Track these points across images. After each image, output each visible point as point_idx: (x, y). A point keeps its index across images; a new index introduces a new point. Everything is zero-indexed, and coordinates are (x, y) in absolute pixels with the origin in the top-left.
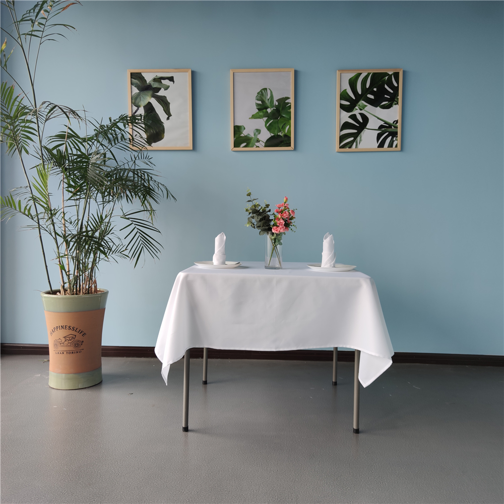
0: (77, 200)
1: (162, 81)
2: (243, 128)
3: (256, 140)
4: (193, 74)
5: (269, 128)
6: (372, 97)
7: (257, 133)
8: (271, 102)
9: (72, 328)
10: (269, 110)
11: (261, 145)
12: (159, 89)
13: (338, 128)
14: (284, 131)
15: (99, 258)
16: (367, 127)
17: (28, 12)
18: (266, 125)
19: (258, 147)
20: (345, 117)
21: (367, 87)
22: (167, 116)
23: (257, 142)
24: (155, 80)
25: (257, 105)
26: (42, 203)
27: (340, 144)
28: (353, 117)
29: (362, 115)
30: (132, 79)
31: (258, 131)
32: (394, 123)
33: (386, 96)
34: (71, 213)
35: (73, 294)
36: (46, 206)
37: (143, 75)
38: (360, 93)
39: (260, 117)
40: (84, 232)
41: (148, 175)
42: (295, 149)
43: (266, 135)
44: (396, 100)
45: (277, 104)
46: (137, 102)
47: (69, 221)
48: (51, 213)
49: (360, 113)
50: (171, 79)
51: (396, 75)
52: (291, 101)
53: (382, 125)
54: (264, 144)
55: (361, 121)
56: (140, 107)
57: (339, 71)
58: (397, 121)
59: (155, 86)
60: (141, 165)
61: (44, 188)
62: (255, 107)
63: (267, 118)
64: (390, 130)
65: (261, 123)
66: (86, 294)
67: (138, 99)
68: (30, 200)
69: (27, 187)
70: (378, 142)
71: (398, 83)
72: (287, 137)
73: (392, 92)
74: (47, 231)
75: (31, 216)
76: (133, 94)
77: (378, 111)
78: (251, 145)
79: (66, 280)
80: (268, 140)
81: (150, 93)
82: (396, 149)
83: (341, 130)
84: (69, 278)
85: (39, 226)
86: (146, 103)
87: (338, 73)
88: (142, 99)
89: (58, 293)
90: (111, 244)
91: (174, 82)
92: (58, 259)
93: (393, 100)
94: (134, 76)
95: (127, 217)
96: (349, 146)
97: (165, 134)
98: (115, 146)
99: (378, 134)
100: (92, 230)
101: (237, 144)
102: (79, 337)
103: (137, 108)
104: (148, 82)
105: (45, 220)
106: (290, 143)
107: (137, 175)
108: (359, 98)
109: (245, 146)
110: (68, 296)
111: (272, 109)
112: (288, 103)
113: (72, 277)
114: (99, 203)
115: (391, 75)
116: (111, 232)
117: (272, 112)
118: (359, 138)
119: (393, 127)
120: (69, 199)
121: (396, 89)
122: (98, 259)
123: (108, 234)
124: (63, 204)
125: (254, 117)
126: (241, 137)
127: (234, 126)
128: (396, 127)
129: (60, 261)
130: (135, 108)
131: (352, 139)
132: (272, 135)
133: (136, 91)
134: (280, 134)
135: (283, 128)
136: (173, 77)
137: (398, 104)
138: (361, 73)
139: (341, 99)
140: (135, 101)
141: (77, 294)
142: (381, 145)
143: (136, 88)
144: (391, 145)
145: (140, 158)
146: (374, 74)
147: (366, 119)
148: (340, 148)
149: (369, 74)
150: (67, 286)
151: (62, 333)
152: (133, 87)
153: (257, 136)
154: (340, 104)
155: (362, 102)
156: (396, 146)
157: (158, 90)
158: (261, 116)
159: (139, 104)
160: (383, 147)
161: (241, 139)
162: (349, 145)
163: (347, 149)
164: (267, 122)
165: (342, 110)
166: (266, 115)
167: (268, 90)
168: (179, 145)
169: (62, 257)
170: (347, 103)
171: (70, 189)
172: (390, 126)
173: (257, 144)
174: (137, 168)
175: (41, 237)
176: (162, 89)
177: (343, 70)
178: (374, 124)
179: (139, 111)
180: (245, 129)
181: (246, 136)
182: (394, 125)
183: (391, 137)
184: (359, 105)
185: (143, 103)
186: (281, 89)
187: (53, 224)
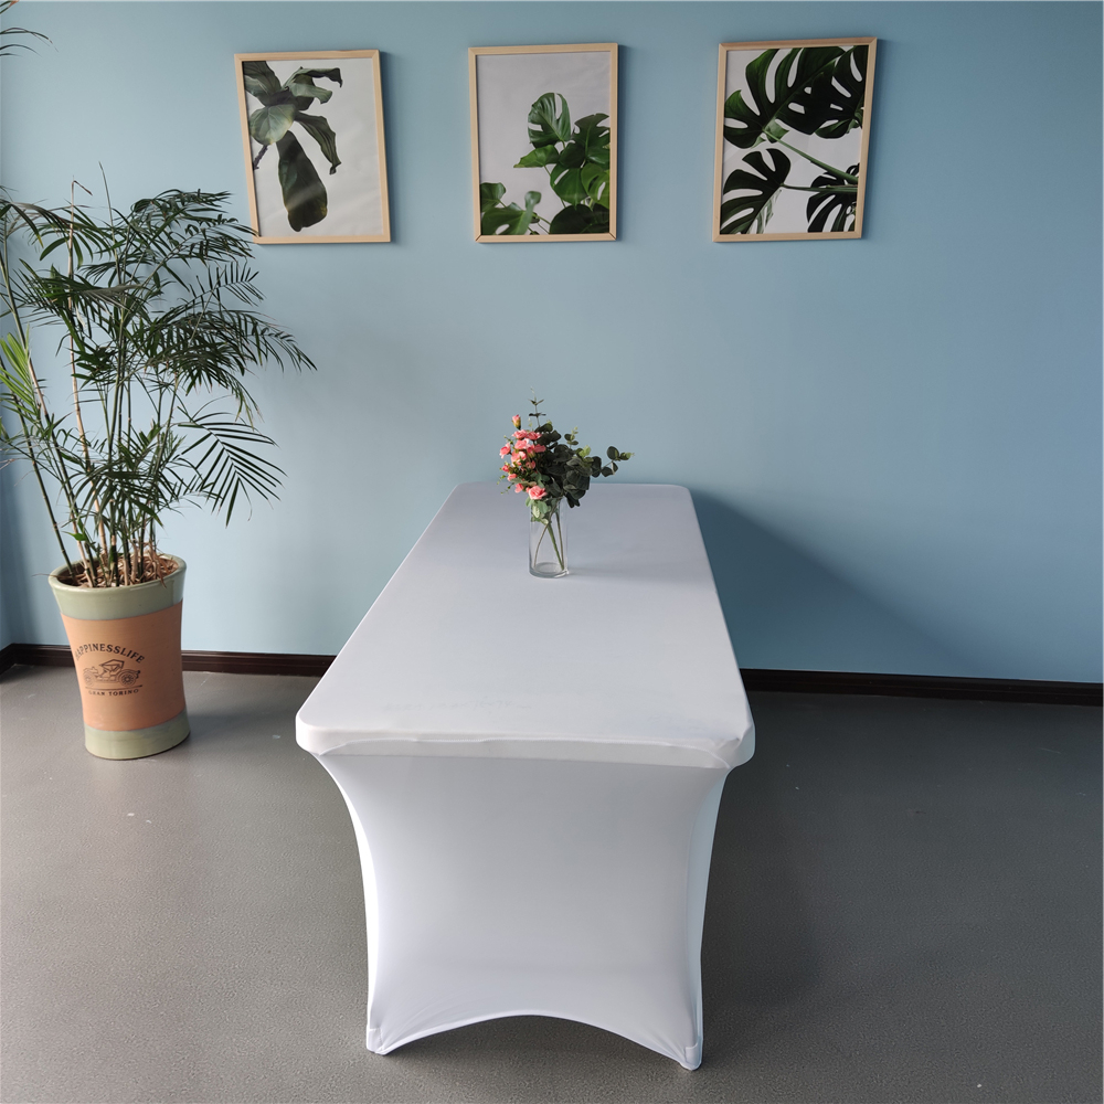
1: (314, 79)
2: (500, 189)
3: (530, 218)
5: (560, 190)
6: (800, 109)
7: (532, 202)
8: (563, 126)
10: (560, 147)
11: (543, 227)
12: (310, 100)
13: (718, 188)
14: (595, 199)
16: (786, 183)
18: (552, 183)
19: (536, 233)
20: (736, 158)
22: (331, 165)
23: (533, 222)
24: (298, 78)
25: (533, 133)
27: (721, 223)
28: (755, 159)
29: (775, 153)
30: (249, 79)
31: (536, 196)
32: (848, 171)
33: (833, 106)
37: (272, 65)
38: (772, 99)
39: (539, 164)
42: (619, 237)
43: (551, 206)
44: (856, 115)
45: (577, 131)
46: (262, 131)
49: (770, 151)
50: (335, 75)
51: (861, 53)
52: (611, 123)
53: (820, 177)
54: (548, 227)
55: (773, 169)
56: (269, 143)
57: (723, 44)
58: (856, 168)
59: (299, 94)
62: (528, 139)
63: (554, 166)
64: (839, 188)
65: (541, 178)
67: (264, 124)
70: (809, 219)
71: (864, 75)
72: (602, 210)
73: (848, 95)
76: (251, 112)
77: (814, 144)
78: (518, 229)
80: (558, 217)
82: (852, 235)
83: (726, 190)
86: (282, 133)
87: (722, 50)
88: (272, 123)
91: (340, 82)
93: (849, 116)
94: (249, 68)
95: (197, 423)
96: (742, 227)
97: (328, 206)
99: (810, 199)
101: (487, 229)
102: (131, 664)
103: (262, 146)
104: (282, 84)
106: (608, 223)
108: (768, 110)
109: (505, 233)
111: (566, 144)
112: (604, 129)
115: (849, 52)
118: (765, 209)
119: (846, 183)
121: (858, 89)
125: (526, 162)
126: (498, 209)
127: (481, 186)
128: (855, 183)
130: (258, 147)
131: (750, 210)
132: (567, 204)
133: (257, 105)
134: (584, 202)
135: (593, 187)
136: (337, 70)
137: (860, 124)
138: (776, 51)
139: (725, 116)
140: (258, 130)
142: (817, 226)
143: (256, 99)
144: (838, 226)
146: (808, 51)
147: (783, 163)
148: (721, 233)
149: (795, 52)
152: (250, 96)
153: (532, 207)
154: (725, 127)
155: (776, 123)
157: (307, 102)
158: (540, 160)
159: (268, 136)
160: (821, 231)
161: (497, 216)
163: (738, 236)
165: (728, 143)
166: (554, 158)
167: (558, 100)
168: (361, 232)
170: (741, 125)
172: (840, 179)
173: (534, 227)
176: (316, 101)
177: (733, 42)
178: (801, 174)
179: (266, 153)
180: (505, 190)
181: (507, 209)
182: (849, 176)
183: (840, 206)
184: (769, 130)
185: (276, 135)
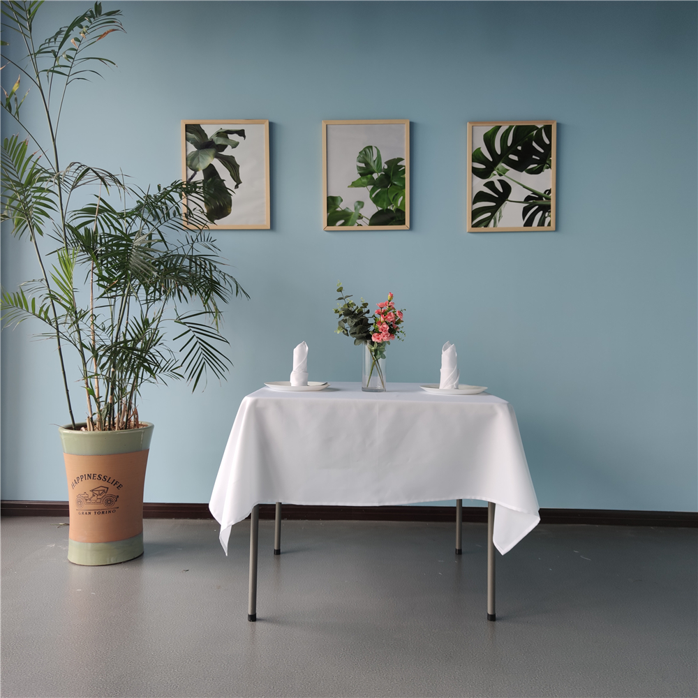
0: (112, 297)
1: (229, 135)
2: (339, 200)
3: (357, 216)
4: (271, 125)
5: (376, 200)
6: (515, 158)
7: (359, 207)
8: (378, 164)
9: (102, 478)
10: (375, 176)
11: (365, 223)
12: (226, 146)
13: (469, 200)
14: (396, 204)
15: (142, 378)
16: (509, 199)
17: (47, 41)
18: (371, 196)
19: (361, 225)
20: (480, 185)
21: (509, 143)
22: (236, 184)
23: (359, 219)
24: (219, 134)
25: (359, 168)
26: (63, 302)
27: (472, 221)
28: (490, 185)
29: (501, 182)
30: (189, 134)
31: (361, 204)
32: (545, 193)
33: (534, 157)
34: (104, 316)
35: (104, 430)
36: (68, 305)
37: (203, 127)
38: (499, 152)
39: (363, 185)
40: (122, 342)
41: (210, 264)
42: (411, 228)
43: (371, 209)
44: (547, 162)
45: (386, 167)
46: (194, 164)
47: (101, 327)
48: (76, 316)
49: (498, 180)
50: (241, 133)
51: (548, 129)
52: (406, 163)
53: (529, 196)
54: (368, 222)
55: (501, 191)
56: (198, 171)
57: (470, 123)
58: (550, 191)
59: (219, 143)
60: (200, 249)
61: (67, 281)
62: (356, 171)
63: (372, 186)
64: (540, 202)
65: (364, 193)
66: (122, 429)
67: (196, 160)
68: (47, 298)
69: (42, 280)
70: (524, 219)
71: (550, 140)
72: (400, 212)
73: (542, 151)
74: (70, 341)
75: (49, 320)
76: (189, 153)
77: (524, 177)
78: (350, 223)
79: (95, 410)
80: (375, 216)
81: (212, 151)
82: (549, 228)
83: (474, 202)
84: (99, 407)
85: (58, 334)
86: (206, 165)
87: (469, 126)
88: (201, 159)
89: (83, 428)
90: (159, 359)
91: (245, 137)
92: (84, 381)
93: (543, 163)
94: (189, 128)
95: (183, 321)
96: (484, 224)
97: (232, 208)
98: (166, 224)
99: (524, 208)
100: (133, 339)
101: (331, 221)
102: (113, 490)
103: (193, 172)
104: (209, 137)
105: (67, 326)
106: (404, 220)
107: (195, 263)
108: (497, 159)
109: (343, 225)
110: (97, 432)
111: (379, 174)
112: (401, 166)
113: (103, 406)
114: (142, 303)
115: (541, 129)
116: (159, 343)
117: (379, 179)
118: (498, 214)
119: (544, 199)
120: (101, 297)
121: (548, 148)
122: (139, 380)
123: (155, 345)
124: (92, 304)
125: (354, 184)
126: (338, 211)
127: (328, 198)
128: (549, 199)
129: (87, 384)
130: (191, 173)
131: (489, 214)
132: (380, 209)
133: (192, 149)
134: (390, 207)
135: (395, 199)
136: (243, 130)
137: (550, 167)
138: (500, 126)
139: (473, 161)
140: (191, 163)
141: (110, 429)
142: (529, 223)
143: (192, 146)
144: (541, 223)
145: (199, 240)
146: (518, 128)
147: (507, 188)
148: (473, 226)
149: (510, 128)
150: (96, 418)
151: (87, 486)
152: (189, 143)
153: (359, 210)
154: (473, 167)
155: (502, 165)
156: (549, 225)
157: (223, 147)
158: (364, 183)
159: (197, 167)
160: (531, 226)
161: (336, 215)
162: (486, 223)
163: (482, 229)
164: (372, 191)
165: (475, 176)
166: (372, 182)
167: (374, 148)
168: (252, 223)
169: (91, 377)
170: (482, 166)
171: (101, 283)
172: (540, 197)
173: (359, 221)
174: (195, 253)
175: (60, 349)
176: (229, 147)
177: (476, 122)
178: (518, 194)
179: (196, 175)
180: (342, 200)
181: (343, 211)
182: (546, 195)
183: (541, 212)
184: (498, 169)
185: (203, 165)
186: (392, 147)
187: (79, 331)
